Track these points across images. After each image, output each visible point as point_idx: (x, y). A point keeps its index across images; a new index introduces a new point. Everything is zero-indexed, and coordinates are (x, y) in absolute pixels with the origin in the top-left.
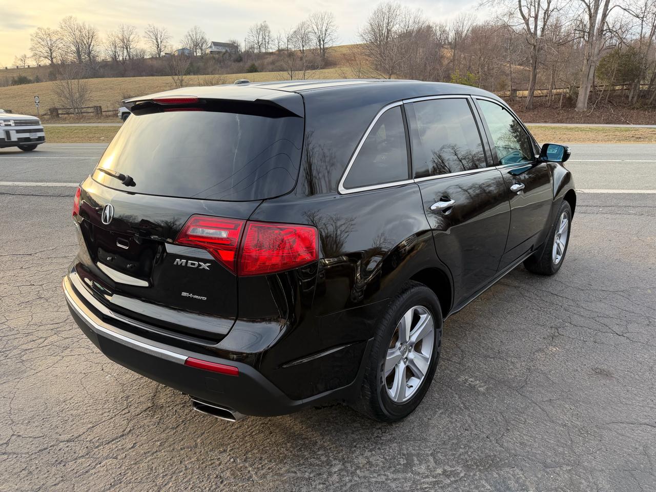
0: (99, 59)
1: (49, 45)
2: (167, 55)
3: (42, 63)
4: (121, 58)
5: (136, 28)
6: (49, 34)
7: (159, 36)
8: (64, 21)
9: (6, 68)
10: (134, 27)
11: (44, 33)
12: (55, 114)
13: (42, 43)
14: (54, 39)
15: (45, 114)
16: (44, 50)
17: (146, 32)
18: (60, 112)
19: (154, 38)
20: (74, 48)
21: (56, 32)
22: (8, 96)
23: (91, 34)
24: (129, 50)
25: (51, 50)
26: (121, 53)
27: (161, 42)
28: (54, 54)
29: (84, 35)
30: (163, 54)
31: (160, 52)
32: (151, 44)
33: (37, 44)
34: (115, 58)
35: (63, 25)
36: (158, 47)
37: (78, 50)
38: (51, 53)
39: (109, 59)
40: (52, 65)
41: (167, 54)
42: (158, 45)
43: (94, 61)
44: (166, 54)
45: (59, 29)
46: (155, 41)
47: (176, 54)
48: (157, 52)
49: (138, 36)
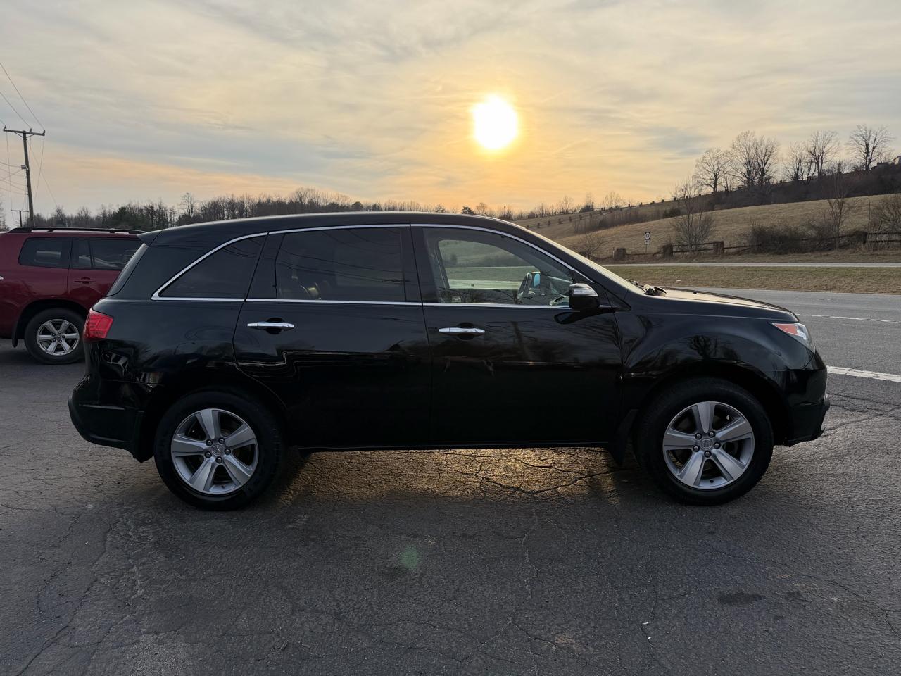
0: (774, 181)
1: (715, 169)
2: (880, 166)
3: (704, 192)
4: (805, 177)
5: (837, 133)
6: (717, 157)
7: (872, 139)
8: (739, 139)
9: (663, 201)
10: (833, 132)
11: (711, 156)
12: (668, 251)
13: (708, 168)
14: (722, 162)
15: (658, 253)
16: (709, 177)
17: (851, 137)
18: (675, 249)
19: (864, 143)
20: (744, 170)
21: (726, 154)
22: (640, 233)
23: (770, 149)
24: (820, 165)
25: (715, 176)
26: (807, 170)
27: (874, 148)
28: (719, 181)
29: (760, 153)
30: (874, 164)
31: (870, 162)
32: (856, 153)
33: (701, 170)
34: (796, 177)
35: (735, 144)
36: (868, 155)
37: (749, 172)
38: (716, 179)
39: (788, 180)
40: (715, 193)
41: (881, 163)
42: (869, 152)
43: (768, 184)
44: (878, 163)
45: (730, 149)
46: (864, 148)
47: (897, 162)
48: (864, 162)
49: (839, 144)
